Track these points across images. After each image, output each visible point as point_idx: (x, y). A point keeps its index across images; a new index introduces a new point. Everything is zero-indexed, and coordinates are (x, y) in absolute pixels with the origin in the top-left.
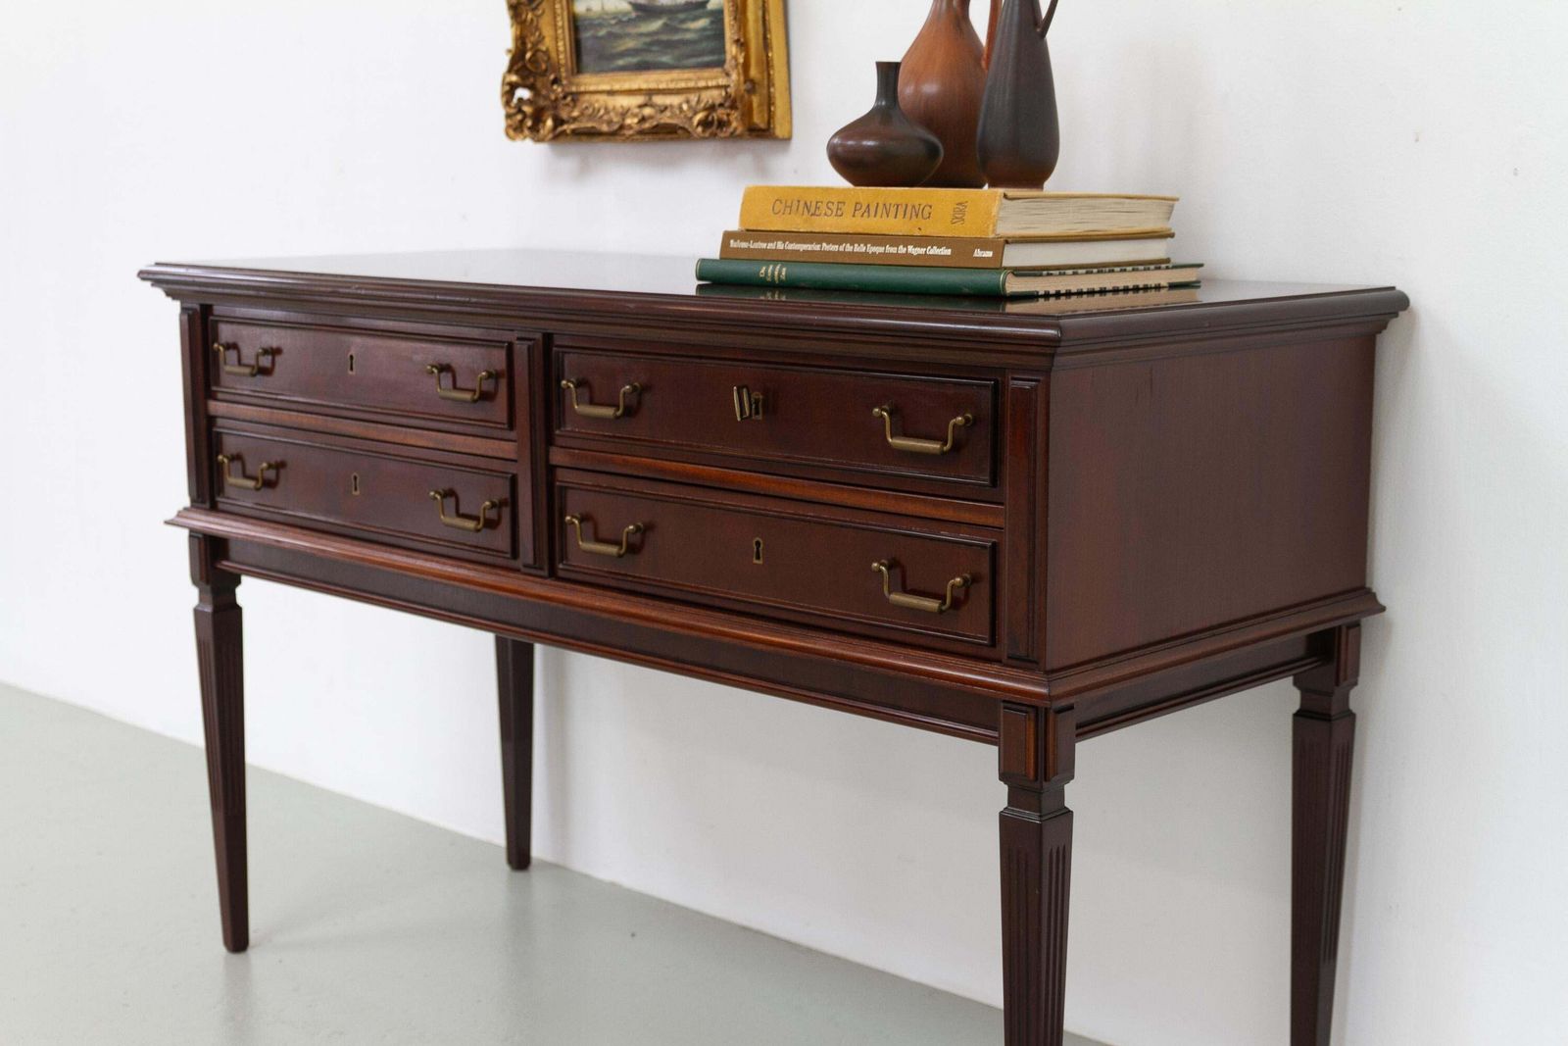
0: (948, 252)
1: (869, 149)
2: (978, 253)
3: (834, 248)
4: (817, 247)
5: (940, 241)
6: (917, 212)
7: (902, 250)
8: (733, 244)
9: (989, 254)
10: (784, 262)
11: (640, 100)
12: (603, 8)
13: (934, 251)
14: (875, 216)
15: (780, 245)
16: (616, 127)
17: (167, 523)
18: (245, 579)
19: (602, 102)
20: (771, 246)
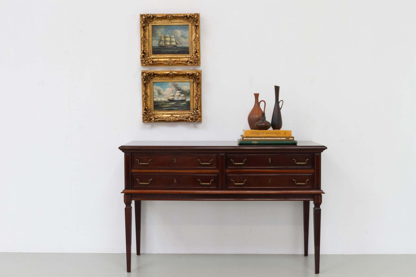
0: (285, 139)
1: (264, 125)
2: (290, 139)
3: (264, 139)
4: (261, 139)
5: (283, 137)
6: (278, 133)
7: (277, 139)
8: (244, 139)
9: (292, 139)
10: (256, 141)
11: (170, 115)
12: (161, 100)
13: (283, 138)
14: (270, 134)
15: (254, 139)
16: (170, 120)
17: (121, 193)
18: (142, 201)
19: (160, 116)
20: (252, 139)
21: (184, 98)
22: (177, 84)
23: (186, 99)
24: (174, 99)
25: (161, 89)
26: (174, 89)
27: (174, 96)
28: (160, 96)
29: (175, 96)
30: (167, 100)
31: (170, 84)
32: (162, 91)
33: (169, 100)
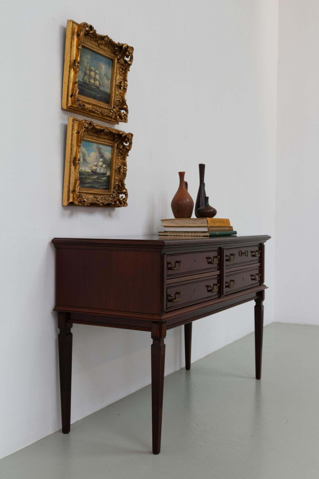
1: (212, 212)
6: (224, 222)
11: (93, 196)
12: (85, 170)
14: (220, 223)
21: (105, 172)
22: (101, 148)
23: (106, 172)
24: (96, 170)
25: (87, 152)
26: (97, 154)
27: (96, 166)
28: (85, 163)
29: (98, 166)
30: (90, 171)
31: (95, 145)
32: (87, 155)
33: (92, 171)
